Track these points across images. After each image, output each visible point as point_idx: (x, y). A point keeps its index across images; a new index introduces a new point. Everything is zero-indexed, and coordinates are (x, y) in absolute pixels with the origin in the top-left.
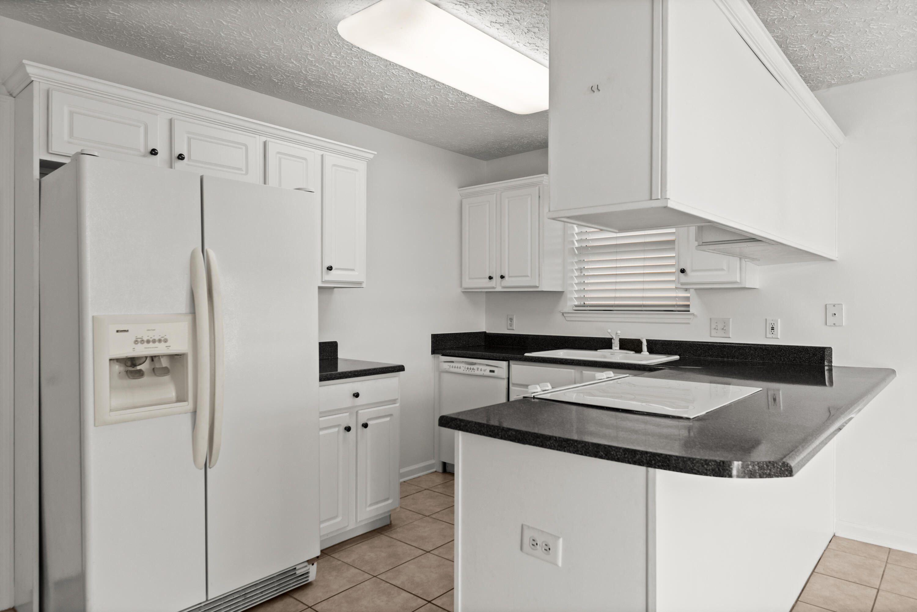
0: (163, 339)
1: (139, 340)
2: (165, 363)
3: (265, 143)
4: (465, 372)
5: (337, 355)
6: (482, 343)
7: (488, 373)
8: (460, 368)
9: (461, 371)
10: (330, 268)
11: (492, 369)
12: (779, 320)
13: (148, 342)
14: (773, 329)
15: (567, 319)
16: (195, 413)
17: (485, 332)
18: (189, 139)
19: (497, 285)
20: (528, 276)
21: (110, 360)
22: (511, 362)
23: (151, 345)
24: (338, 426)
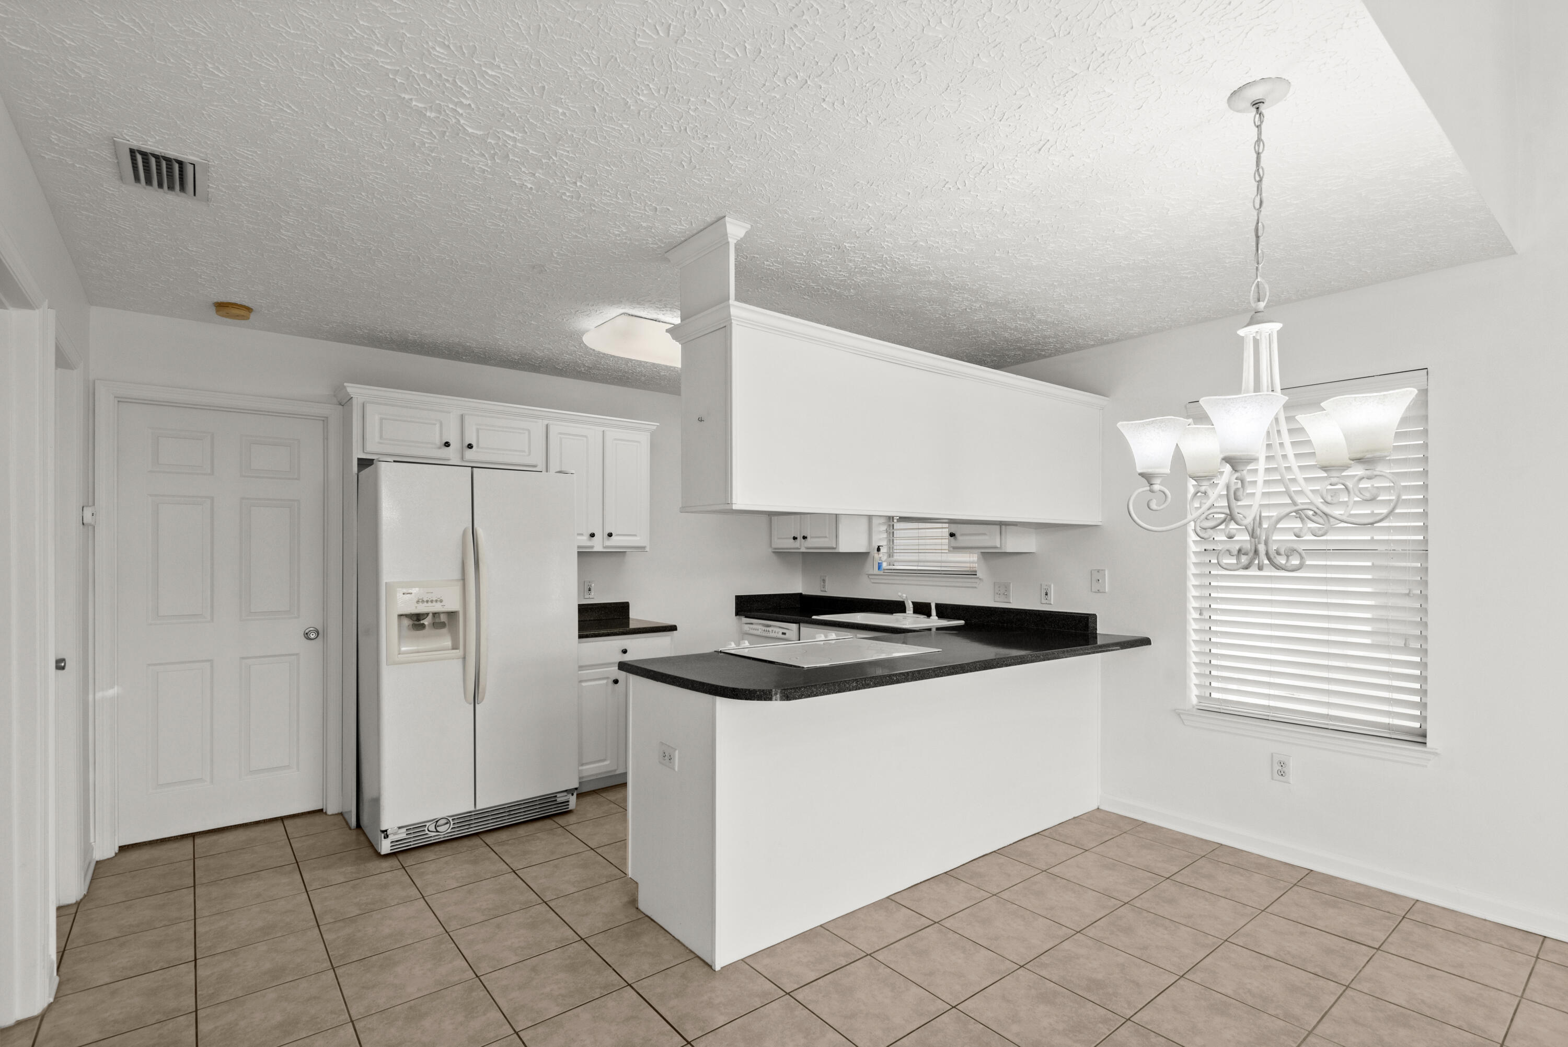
0: (439, 600)
1: (420, 600)
2: (443, 618)
3: (547, 426)
4: (762, 634)
5: (629, 615)
6: (797, 605)
7: (780, 635)
8: (758, 630)
9: (758, 633)
10: (610, 535)
11: (784, 631)
12: (1052, 586)
13: (427, 601)
14: (1046, 594)
15: (872, 581)
16: (464, 658)
17: (801, 594)
18: (477, 431)
19: (803, 546)
20: (826, 537)
21: (400, 616)
22: (801, 625)
23: (430, 604)
24: (608, 678)
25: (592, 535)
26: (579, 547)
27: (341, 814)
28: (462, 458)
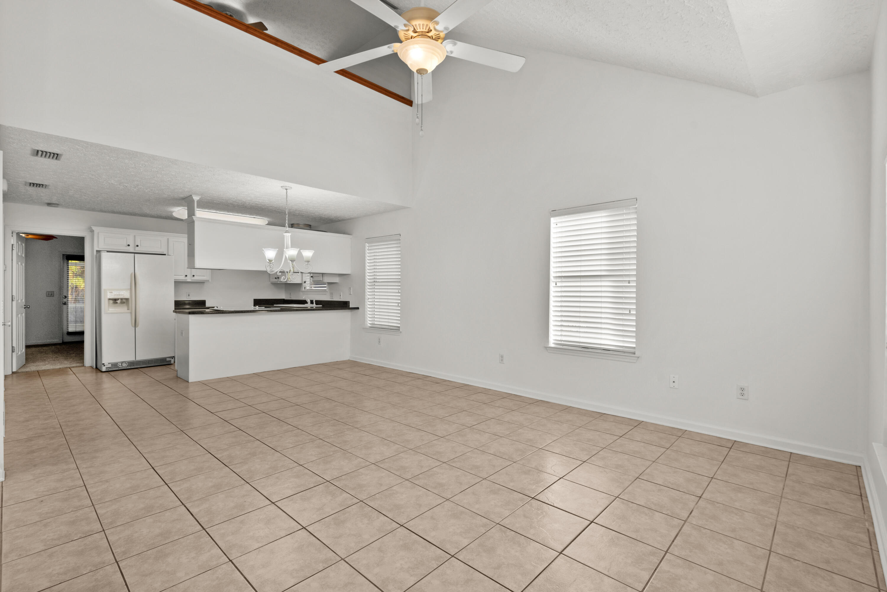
0: (122, 294)
1: (115, 294)
2: (124, 301)
3: (168, 239)
5: (206, 306)
10: (194, 276)
12: (341, 293)
14: (340, 296)
15: (303, 293)
16: (131, 313)
17: (284, 299)
18: (140, 241)
21: (109, 299)
23: (119, 295)
25: (186, 276)
26: (175, 280)
27: (91, 366)
28: (135, 250)
